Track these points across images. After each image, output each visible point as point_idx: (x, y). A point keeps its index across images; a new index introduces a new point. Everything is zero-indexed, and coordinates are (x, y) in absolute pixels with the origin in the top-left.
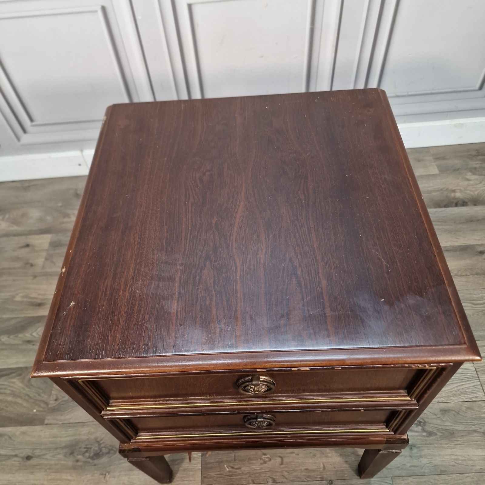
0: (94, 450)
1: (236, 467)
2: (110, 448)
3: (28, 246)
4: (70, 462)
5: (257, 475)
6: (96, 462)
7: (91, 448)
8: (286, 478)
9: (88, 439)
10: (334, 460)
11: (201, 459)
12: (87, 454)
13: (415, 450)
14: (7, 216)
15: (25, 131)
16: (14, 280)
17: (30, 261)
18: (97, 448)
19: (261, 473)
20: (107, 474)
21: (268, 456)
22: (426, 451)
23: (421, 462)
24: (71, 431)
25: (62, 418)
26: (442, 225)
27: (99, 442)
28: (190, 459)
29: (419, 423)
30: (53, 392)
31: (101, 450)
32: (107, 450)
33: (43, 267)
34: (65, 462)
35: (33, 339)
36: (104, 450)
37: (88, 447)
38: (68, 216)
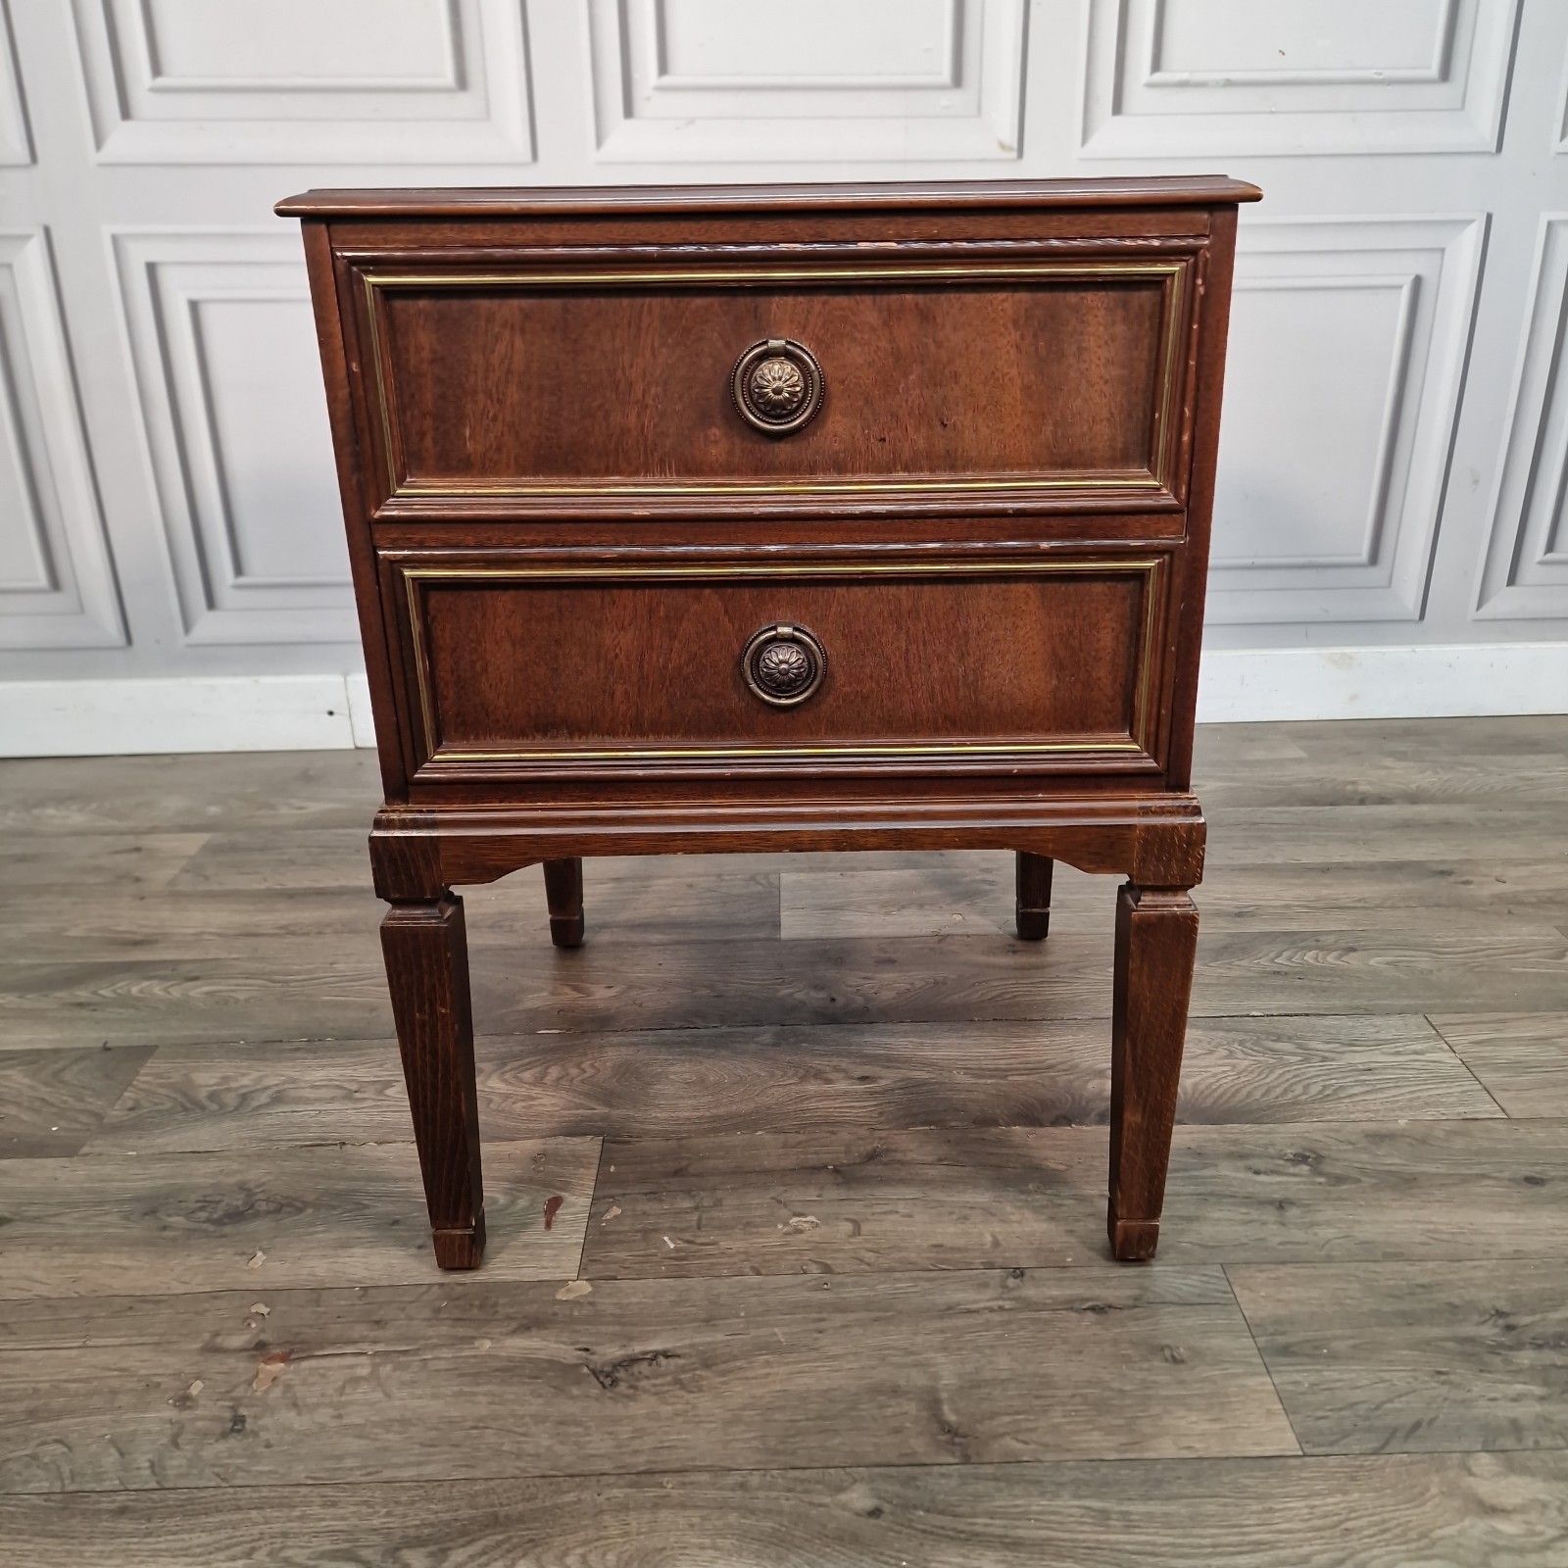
0: (228, 1205)
1: (699, 1241)
2: (283, 1202)
3: (138, 850)
4: (138, 1231)
5: (767, 1257)
6: (228, 1229)
7: (218, 1202)
8: (869, 1265)
9: (215, 1184)
10: (1027, 1229)
11: (585, 1224)
12: (203, 1215)
13: (1293, 1213)
14: (94, 805)
16: (75, 904)
17: (137, 874)
18: (239, 1203)
19: (785, 1253)
20: (260, 1254)
21: (810, 1218)
22: (1327, 1213)
23: (1315, 1234)
24: (160, 1169)
25: (143, 1143)
27: (248, 1190)
28: (548, 1225)
29: (1300, 1159)
30: (126, 1094)
31: (252, 1206)
32: (272, 1206)
33: (173, 882)
34: (122, 1231)
35: (96, 999)
36: (262, 1206)
37: (208, 1199)
38: (271, 807)
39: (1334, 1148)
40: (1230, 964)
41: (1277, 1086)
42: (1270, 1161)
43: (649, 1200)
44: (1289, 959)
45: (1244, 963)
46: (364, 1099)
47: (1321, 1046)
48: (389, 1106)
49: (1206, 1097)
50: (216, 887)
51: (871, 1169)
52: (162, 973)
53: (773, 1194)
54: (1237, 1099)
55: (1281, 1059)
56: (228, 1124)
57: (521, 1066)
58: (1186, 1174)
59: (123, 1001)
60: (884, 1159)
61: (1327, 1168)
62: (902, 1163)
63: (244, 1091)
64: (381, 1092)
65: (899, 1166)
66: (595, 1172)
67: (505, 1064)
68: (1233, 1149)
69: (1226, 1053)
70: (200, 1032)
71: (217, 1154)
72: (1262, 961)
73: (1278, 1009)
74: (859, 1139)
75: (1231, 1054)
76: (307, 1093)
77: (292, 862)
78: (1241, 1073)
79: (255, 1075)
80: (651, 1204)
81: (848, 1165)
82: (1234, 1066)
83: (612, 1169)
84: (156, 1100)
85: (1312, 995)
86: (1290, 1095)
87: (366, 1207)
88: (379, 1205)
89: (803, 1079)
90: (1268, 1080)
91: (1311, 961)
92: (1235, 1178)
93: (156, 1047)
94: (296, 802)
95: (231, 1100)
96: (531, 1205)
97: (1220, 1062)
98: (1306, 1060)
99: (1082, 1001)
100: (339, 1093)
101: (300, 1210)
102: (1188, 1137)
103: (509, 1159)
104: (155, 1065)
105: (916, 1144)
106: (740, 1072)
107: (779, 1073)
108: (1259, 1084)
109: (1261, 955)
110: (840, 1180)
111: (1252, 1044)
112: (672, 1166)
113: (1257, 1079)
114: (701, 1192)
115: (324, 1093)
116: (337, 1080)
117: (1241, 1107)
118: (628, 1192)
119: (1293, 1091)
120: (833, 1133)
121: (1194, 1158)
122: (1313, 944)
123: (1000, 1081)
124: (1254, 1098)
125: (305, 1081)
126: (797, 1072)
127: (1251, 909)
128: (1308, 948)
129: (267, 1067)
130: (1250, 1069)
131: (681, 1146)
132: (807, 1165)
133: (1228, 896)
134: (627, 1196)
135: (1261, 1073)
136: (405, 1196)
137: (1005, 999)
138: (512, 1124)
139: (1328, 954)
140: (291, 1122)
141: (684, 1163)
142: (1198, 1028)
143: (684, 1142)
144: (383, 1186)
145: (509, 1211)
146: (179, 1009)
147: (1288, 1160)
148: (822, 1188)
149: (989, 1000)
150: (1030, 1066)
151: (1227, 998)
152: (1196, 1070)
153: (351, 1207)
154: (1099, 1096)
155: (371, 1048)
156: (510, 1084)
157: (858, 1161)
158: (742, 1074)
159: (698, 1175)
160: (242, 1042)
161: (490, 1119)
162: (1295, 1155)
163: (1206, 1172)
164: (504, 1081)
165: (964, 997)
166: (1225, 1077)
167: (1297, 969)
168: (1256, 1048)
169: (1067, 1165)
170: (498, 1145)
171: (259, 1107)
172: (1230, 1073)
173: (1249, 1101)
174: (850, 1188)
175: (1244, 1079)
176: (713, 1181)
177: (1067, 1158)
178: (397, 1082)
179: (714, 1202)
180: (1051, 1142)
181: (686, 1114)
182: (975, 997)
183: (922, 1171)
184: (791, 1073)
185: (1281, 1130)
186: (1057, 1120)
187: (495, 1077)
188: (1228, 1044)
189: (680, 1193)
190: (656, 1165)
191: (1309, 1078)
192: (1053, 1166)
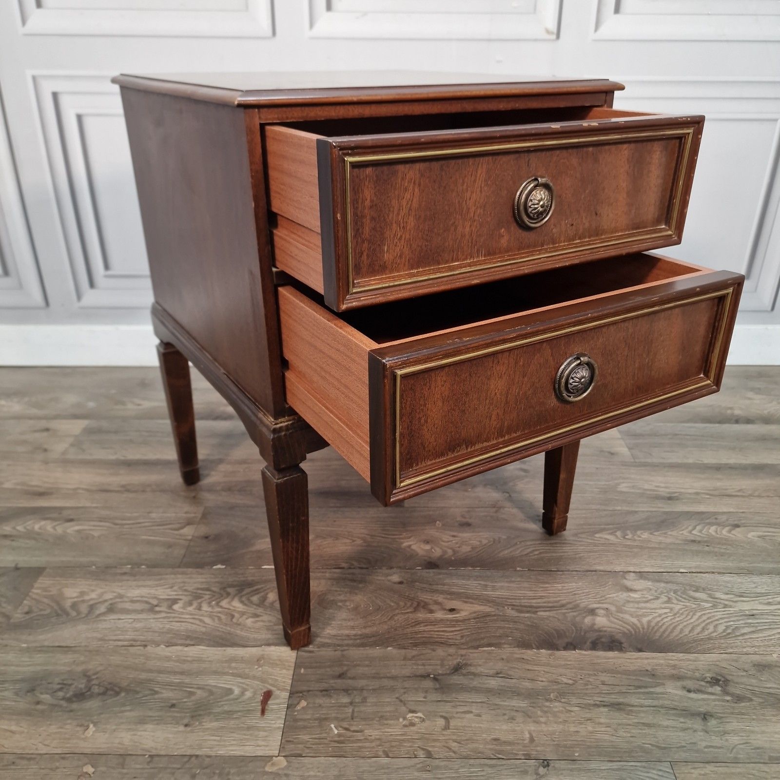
0: (76, 688)
1: (353, 728)
2: (109, 687)
3: (47, 430)
4: (22, 704)
5: (394, 744)
6: (75, 706)
7: (70, 685)
8: (454, 752)
9: (70, 671)
10: (550, 729)
11: (285, 713)
12: (61, 694)
13: (713, 722)
14: (26, 399)
16: (9, 465)
17: (45, 446)
18: (83, 686)
19: (403, 740)
20: (91, 726)
21: (420, 715)
22: (734, 725)
23: (727, 740)
24: (39, 658)
25: (31, 638)
26: (717, 441)
27: (89, 677)
28: (263, 712)
29: (715, 681)
30: (25, 602)
31: (90, 689)
32: (102, 690)
33: (64, 453)
34: (13, 703)
35: (14, 533)
36: (96, 690)
37: (65, 682)
38: (123, 403)
39: (735, 674)
40: (665, 533)
41: (698, 625)
42: (697, 682)
43: (324, 696)
44: (701, 531)
45: (674, 533)
46: (160, 612)
47: (723, 596)
48: (174, 617)
49: (656, 632)
50: (88, 457)
51: (456, 679)
52: (54, 515)
53: (397, 695)
54: (674, 634)
55: (699, 605)
56: (81, 627)
57: (252, 591)
58: (646, 690)
59: (30, 535)
60: (464, 671)
61: (731, 689)
62: (474, 674)
63: (92, 602)
64: (170, 607)
65: (472, 677)
66: (292, 672)
67: (242, 590)
68: (674, 672)
69: (665, 599)
70: (71, 559)
71: (73, 649)
72: (685, 532)
73: (696, 567)
74: (449, 655)
75: (669, 601)
76: (128, 606)
77: (131, 441)
78: (675, 614)
79: (99, 591)
80: (324, 699)
81: (443, 675)
82: (671, 609)
83: (302, 671)
84: (41, 607)
85: (715, 558)
86: (706, 633)
87: (156, 693)
88: (164, 691)
89: (416, 610)
90: (692, 621)
91: (714, 533)
92: (676, 695)
93: (45, 568)
94: (137, 401)
95: (84, 608)
96: (253, 696)
97: (663, 606)
98: (714, 606)
99: (580, 558)
100: (147, 606)
101: (117, 694)
102: (646, 661)
103: (242, 660)
104: (43, 582)
105: (483, 660)
106: (379, 602)
107: (402, 604)
108: (688, 622)
109: (683, 528)
110: (438, 686)
111: (681, 593)
112: (338, 670)
113: (685, 620)
114: (354, 691)
115: (138, 606)
116: (146, 597)
117: (677, 640)
118: (311, 689)
119: (708, 629)
120: (434, 650)
121: (650, 678)
122: (714, 521)
123: (533, 615)
124: (684, 634)
125: (128, 597)
126: (412, 603)
127: (676, 495)
128: (711, 524)
129: (106, 585)
130: (681, 612)
131: (343, 656)
132: (418, 674)
133: (663, 485)
134: (311, 692)
135: (688, 615)
136: (180, 686)
137: (535, 555)
138: (245, 634)
139: (723, 529)
140: (117, 627)
141: (345, 668)
142: (649, 580)
143: (345, 653)
144: (167, 678)
145: (240, 700)
146: (60, 541)
147: (707, 682)
148: (426, 692)
149: (525, 555)
150: (550, 605)
151: (665, 559)
152: (649, 611)
153: (147, 692)
154: (592, 628)
155: (167, 574)
156: (245, 605)
157: (448, 672)
158: (380, 604)
159: (353, 678)
160: (94, 567)
161: (232, 630)
162: (711, 678)
163: (658, 690)
164: (242, 602)
165: (511, 552)
166: (666, 617)
167: (705, 539)
168: (684, 596)
169: (574, 680)
170: (236, 650)
171: (99, 615)
172: (669, 614)
173: (681, 636)
174: (443, 693)
175: (678, 619)
176: (362, 683)
177: (573, 675)
178: (180, 599)
179: (362, 699)
180: (563, 663)
181: (347, 632)
182: (517, 552)
183: (486, 682)
184: (409, 604)
185: (702, 659)
186: (567, 645)
187: (236, 599)
188: (667, 592)
189: (342, 691)
190: (328, 669)
191: (717, 620)
192: (565, 680)
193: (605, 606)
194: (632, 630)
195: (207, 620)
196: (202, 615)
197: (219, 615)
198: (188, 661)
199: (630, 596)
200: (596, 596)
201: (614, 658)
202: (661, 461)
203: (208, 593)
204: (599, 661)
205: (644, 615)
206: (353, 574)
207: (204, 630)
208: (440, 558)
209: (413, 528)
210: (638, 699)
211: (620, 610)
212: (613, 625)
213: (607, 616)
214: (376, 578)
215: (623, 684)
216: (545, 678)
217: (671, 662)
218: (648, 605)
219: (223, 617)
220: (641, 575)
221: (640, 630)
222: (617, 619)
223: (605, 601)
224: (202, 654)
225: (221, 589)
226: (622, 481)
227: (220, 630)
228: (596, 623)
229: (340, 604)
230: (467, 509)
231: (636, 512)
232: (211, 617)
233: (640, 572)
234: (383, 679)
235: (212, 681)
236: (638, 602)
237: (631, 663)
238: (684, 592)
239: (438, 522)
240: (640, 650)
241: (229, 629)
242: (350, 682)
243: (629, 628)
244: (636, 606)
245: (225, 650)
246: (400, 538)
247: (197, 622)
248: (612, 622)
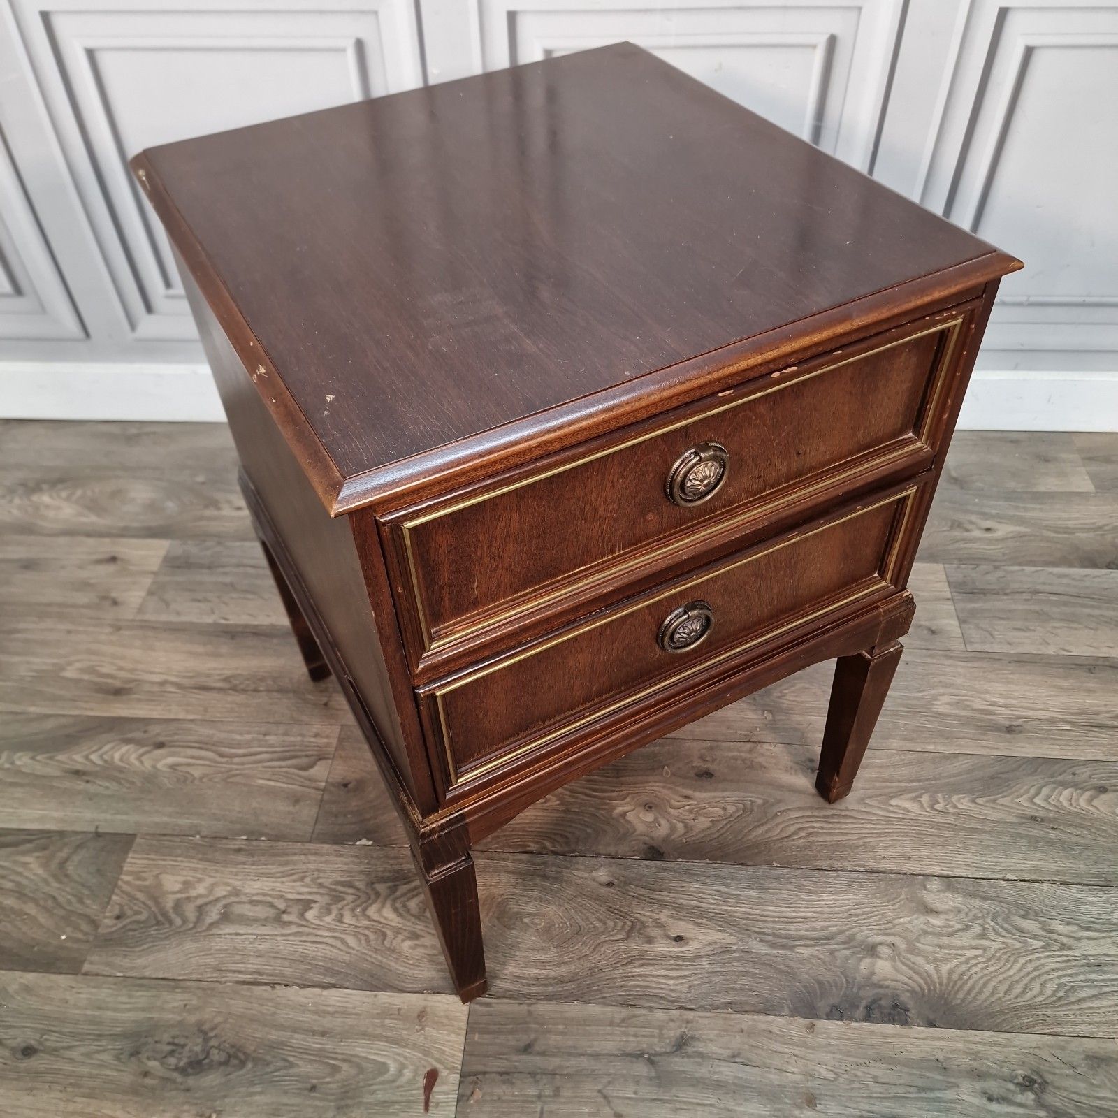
0: (190, 1051)
2: (232, 1051)
3: (113, 559)
4: (127, 1077)
6: (191, 1081)
7: (183, 1046)
9: (180, 1023)
11: (454, 1108)
12: (172, 1061)
14: (79, 492)
15: (149, 308)
16: (69, 632)
17: (114, 594)
18: (198, 1049)
20: (214, 1116)
24: (141, 997)
25: (126, 963)
26: (1099, 608)
27: (205, 1033)
28: (427, 1108)
29: (1028, 1084)
30: (114, 897)
31: (208, 1054)
32: (223, 1057)
34: (115, 1074)
35: (89, 767)
36: (216, 1056)
37: (176, 1041)
38: (215, 504)
39: (1057, 1071)
40: (994, 801)
41: (1018, 982)
42: (1003, 1083)
43: (504, 1082)
44: (1047, 799)
45: (1007, 801)
46: (290, 923)
47: (1063, 929)
48: (308, 934)
49: (958, 990)
50: (174, 618)
51: (679, 1064)
52: (137, 735)
53: (600, 1087)
54: (983, 996)
55: (1026, 942)
56: (190, 946)
57: (409, 891)
58: (932, 1095)
59: (111, 772)
60: (690, 1050)
62: (701, 1055)
63: (200, 902)
64: (302, 915)
65: (700, 1060)
66: (463, 1039)
67: (396, 888)
68: (975, 1064)
69: (978, 930)
70: (165, 819)
71: (182, 984)
72: (1023, 800)
73: (1030, 871)
74: (671, 1020)
75: (983, 935)
76: (247, 910)
77: (232, 586)
78: (989, 960)
79: (209, 881)
80: (504, 1087)
81: (660, 1054)
82: (985, 949)
83: (477, 1037)
84: (136, 908)
85: (1062, 853)
86: (1028, 996)
87: (292, 1065)
88: (300, 1063)
89: (629, 936)
90: (1011, 972)
91: (1066, 804)
92: (973, 1105)
93: (134, 835)
95: (191, 912)
96: (414, 1077)
97: (974, 943)
98: (1047, 947)
99: (865, 846)
100: (271, 912)
101: (243, 1064)
102: (937, 1044)
103: (399, 1014)
104: (134, 861)
105: (715, 1032)
106: (579, 920)
107: (610, 924)
108: (1005, 976)
109: (1022, 791)
110: (653, 1074)
111: (1003, 919)
112: (524, 1039)
113: (1002, 970)
114: (544, 1077)
115: (260, 912)
116: (270, 895)
117: (986, 1007)
118: (488, 1069)
119: (1031, 990)
120: (651, 1009)
121: (940, 1074)
122: (1069, 777)
123: (789, 953)
124: (998, 996)
125: (246, 894)
126: (625, 923)
127: (1020, 722)
128: (1065, 785)
129: (217, 871)
130: (998, 955)
131: (530, 1013)
132: (628, 1050)
133: (1002, 701)
134: (487, 1076)
135: (1007, 961)
136: (321, 1054)
137: (801, 838)
138: (402, 969)
139: (1081, 795)
140: (235, 948)
141: (532, 1036)
142: (959, 893)
143: (532, 1008)
144: (304, 1040)
145: (397, 1084)
146: (150, 783)
147: (1017, 1084)
148: (637, 1083)
149: (787, 837)
150: (815, 934)
151: (986, 851)
152: (953, 951)
153: (280, 1064)
154: (869, 982)
155: (295, 854)
156: (400, 915)
157: (668, 1050)
158: (582, 923)
159: (543, 1054)
160: (198, 837)
161: (385, 960)
162: (1024, 1078)
163: (949, 1095)
164: (396, 910)
165: (767, 832)
166: (976, 965)
167: (1052, 815)
168: (1006, 926)
169: (836, 1074)
170: (390, 996)
171: (212, 925)
172: (981, 959)
173: (993, 999)
174: (659, 1086)
175: (991, 969)
176: (554, 1062)
177: (836, 1064)
178: (315, 902)
179: (554, 1091)
180: (824, 1041)
181: (535, 972)
182: (776, 832)
183: (717, 1070)
184: (620, 924)
185: (1016, 1042)
186: (831, 1011)
187: (388, 904)
188: (983, 917)
189: (529, 1076)
190: (510, 1037)
191: (1047, 973)
192: (824, 1073)
193: (892, 939)
194: (925, 986)
195: (351, 941)
196: (344, 932)
197: (366, 932)
198: (328, 1013)
199: (928, 923)
200: (880, 920)
201: (894, 1036)
202: (1006, 649)
203: (351, 891)
204: (874, 1041)
205: (945, 960)
206: (544, 864)
207: (347, 958)
208: (666, 839)
209: (631, 779)
210: (921, 1109)
211: (912, 950)
212: (900, 977)
213: (892, 959)
214: (575, 872)
215: (902, 1082)
216: (798, 1068)
217: (972, 1046)
218: (953, 941)
219: (372, 936)
220: (949, 882)
221: (935, 987)
222: (906, 965)
223: (893, 931)
224: (347, 1002)
225: (367, 884)
226: (941, 691)
227: (369, 959)
228: (876, 971)
229: (526, 920)
230: (709, 744)
231: (956, 756)
232: (355, 935)
233: (948, 877)
234: (582, 1058)
235: (360, 1049)
236: (939, 935)
237: (917, 1046)
238: (1007, 919)
239: (666, 768)
240: (932, 1024)
241: (380, 958)
242: (538, 1060)
243: (921, 981)
244: (936, 941)
245: (375, 996)
246: (611, 798)
247: (338, 944)
248: (897, 970)
